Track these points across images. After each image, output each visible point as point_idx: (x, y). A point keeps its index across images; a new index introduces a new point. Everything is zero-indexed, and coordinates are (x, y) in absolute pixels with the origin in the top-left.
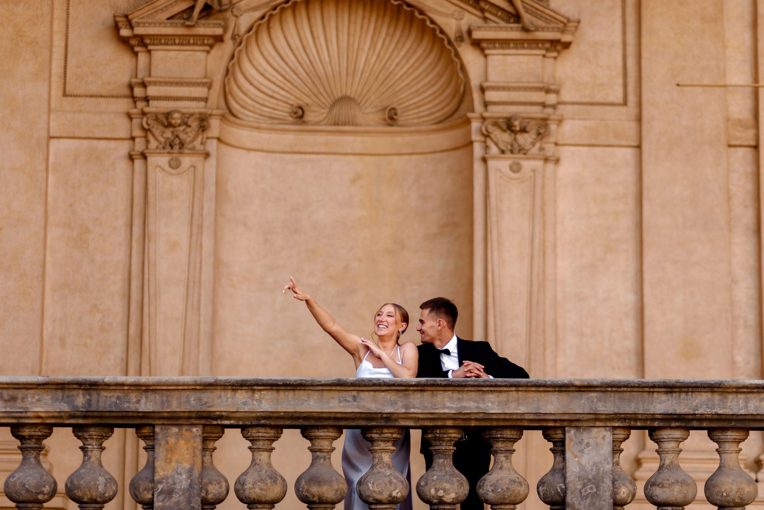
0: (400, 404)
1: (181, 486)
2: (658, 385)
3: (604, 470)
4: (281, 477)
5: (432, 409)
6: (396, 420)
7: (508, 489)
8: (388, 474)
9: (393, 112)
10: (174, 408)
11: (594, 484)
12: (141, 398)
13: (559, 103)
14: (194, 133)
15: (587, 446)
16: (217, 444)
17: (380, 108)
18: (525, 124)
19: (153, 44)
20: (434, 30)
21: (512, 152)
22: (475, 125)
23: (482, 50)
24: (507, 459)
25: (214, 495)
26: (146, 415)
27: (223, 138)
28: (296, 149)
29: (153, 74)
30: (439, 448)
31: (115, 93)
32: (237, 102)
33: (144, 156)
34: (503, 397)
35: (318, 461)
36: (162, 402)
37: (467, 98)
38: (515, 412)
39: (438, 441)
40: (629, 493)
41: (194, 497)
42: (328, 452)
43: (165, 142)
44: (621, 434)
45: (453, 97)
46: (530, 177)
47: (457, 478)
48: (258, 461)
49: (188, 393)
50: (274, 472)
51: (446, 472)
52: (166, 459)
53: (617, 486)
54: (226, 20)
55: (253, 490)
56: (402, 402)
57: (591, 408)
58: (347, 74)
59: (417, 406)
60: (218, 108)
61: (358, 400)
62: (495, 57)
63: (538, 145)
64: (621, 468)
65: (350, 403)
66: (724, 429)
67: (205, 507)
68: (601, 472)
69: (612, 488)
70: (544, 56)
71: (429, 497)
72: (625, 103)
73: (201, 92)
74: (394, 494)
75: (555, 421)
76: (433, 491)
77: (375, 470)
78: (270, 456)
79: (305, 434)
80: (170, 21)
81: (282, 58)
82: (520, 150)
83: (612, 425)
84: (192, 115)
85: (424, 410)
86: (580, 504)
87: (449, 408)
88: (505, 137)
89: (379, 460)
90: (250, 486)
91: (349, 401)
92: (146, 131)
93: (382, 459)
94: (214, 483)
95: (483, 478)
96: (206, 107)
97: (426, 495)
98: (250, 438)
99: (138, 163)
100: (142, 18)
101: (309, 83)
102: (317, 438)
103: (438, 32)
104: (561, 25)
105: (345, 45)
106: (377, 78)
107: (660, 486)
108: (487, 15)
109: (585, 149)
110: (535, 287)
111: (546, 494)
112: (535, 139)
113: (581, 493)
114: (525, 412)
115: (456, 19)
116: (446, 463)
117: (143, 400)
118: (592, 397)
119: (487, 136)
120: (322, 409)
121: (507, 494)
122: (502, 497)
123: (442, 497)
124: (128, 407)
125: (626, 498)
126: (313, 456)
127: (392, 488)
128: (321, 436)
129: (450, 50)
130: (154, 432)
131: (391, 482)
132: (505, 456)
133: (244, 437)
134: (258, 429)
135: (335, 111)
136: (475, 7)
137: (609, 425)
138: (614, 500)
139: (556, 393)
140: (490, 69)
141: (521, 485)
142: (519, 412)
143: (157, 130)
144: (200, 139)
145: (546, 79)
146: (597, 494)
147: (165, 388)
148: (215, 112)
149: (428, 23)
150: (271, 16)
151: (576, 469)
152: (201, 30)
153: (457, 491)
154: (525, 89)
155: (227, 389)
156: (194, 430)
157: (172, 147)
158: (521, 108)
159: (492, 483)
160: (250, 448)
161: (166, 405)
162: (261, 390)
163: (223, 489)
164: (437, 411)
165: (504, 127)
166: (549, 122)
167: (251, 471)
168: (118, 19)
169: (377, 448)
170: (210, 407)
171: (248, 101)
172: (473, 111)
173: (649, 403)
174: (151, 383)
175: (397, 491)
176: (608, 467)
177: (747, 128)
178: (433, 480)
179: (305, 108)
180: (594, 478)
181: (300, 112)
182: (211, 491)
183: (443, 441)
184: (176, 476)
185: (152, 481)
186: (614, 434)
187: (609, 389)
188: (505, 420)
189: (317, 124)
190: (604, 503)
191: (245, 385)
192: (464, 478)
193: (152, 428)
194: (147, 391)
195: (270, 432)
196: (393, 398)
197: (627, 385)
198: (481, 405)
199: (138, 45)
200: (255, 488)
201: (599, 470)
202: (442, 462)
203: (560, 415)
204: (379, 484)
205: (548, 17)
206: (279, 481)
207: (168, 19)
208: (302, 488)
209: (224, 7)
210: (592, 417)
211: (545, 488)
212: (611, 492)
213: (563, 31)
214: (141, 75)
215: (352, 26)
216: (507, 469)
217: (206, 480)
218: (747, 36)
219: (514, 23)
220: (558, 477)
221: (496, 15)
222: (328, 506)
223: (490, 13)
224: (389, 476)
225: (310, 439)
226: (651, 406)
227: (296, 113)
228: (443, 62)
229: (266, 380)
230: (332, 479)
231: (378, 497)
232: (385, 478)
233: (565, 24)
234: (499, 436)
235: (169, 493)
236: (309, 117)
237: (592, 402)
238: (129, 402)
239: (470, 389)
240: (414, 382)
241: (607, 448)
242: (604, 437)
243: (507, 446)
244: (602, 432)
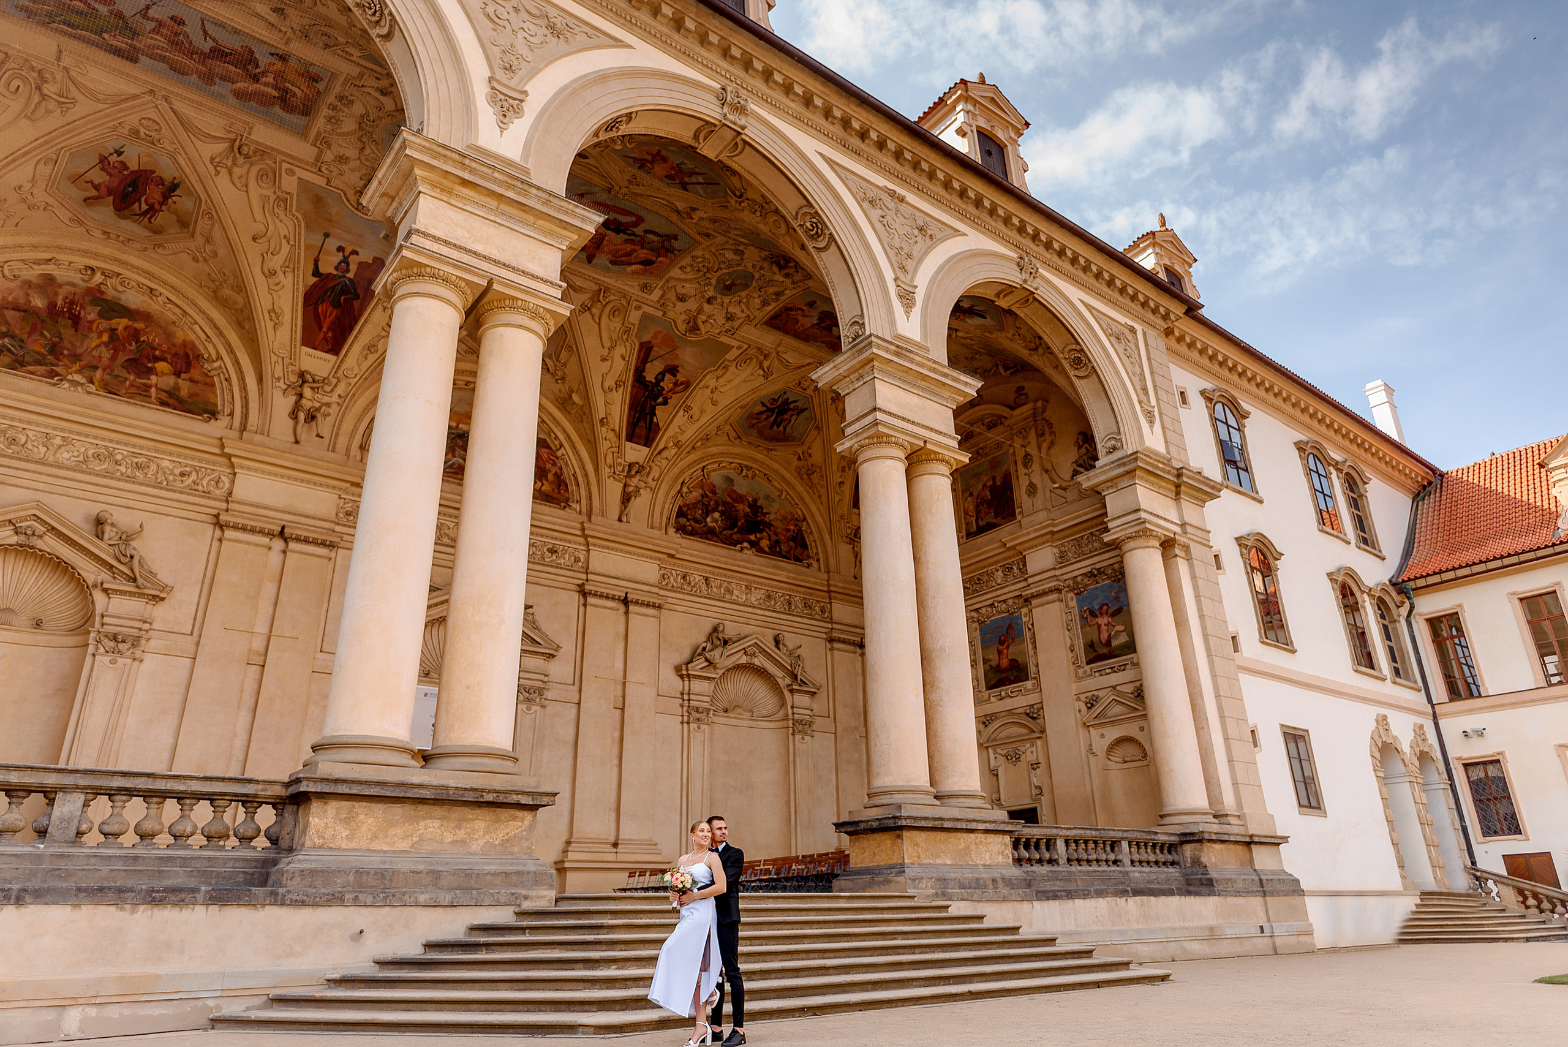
3: (75, 816)
7: (13, 823)
9: (39, 622)
11: (67, 823)
13: (150, 630)
15: (68, 802)
17: (31, 618)
18: (125, 638)
20: (79, 579)
21: (113, 653)
22: (92, 635)
23: (108, 594)
34: (22, 773)
37: (92, 619)
40: (88, 829)
44: (91, 797)
45: (83, 618)
46: (122, 668)
53: (81, 824)
57: (75, 783)
58: (13, 596)
62: (115, 600)
63: (131, 651)
64: (87, 815)
66: (152, 797)
68: (73, 817)
69: (78, 825)
70: (147, 603)
72: (191, 634)
75: (51, 788)
82: (118, 653)
86: (55, 833)
88: (112, 644)
103: (81, 581)
104: (161, 588)
105: (16, 580)
106: (33, 601)
107: (109, 825)
108: (115, 576)
109: (161, 656)
110: (109, 730)
111: (36, 827)
112: (130, 648)
113: (57, 827)
114: (34, 782)
115: (95, 575)
118: (77, 776)
119: (99, 642)
121: (11, 826)
122: (8, 828)
125: (85, 831)
129: (87, 592)
132: (16, 806)
136: (108, 571)
137: (85, 792)
138: (77, 831)
139: (55, 773)
140: (110, 606)
145: (145, 616)
146: (68, 828)
149: (76, 575)
151: (58, 814)
154: (130, 620)
158: (126, 629)
165: (111, 638)
166: (141, 639)
172: (93, 627)
173: (111, 782)
176: (79, 814)
177: (260, 655)
180: (68, 820)
186: (86, 797)
187: (88, 773)
188: (20, 786)
190: (71, 833)
197: (99, 771)
201: (72, 815)
203: (55, 785)
210: (75, 787)
211: (36, 824)
212: (77, 827)
213: (161, 592)
215: (24, 569)
216: (15, 813)
218: (271, 609)
220: (45, 819)
221: (121, 577)
223: (118, 575)
228: (81, 597)
233: (163, 588)
234: (15, 795)
237: (76, 779)
241: (80, 803)
242: (80, 798)
244: (80, 795)
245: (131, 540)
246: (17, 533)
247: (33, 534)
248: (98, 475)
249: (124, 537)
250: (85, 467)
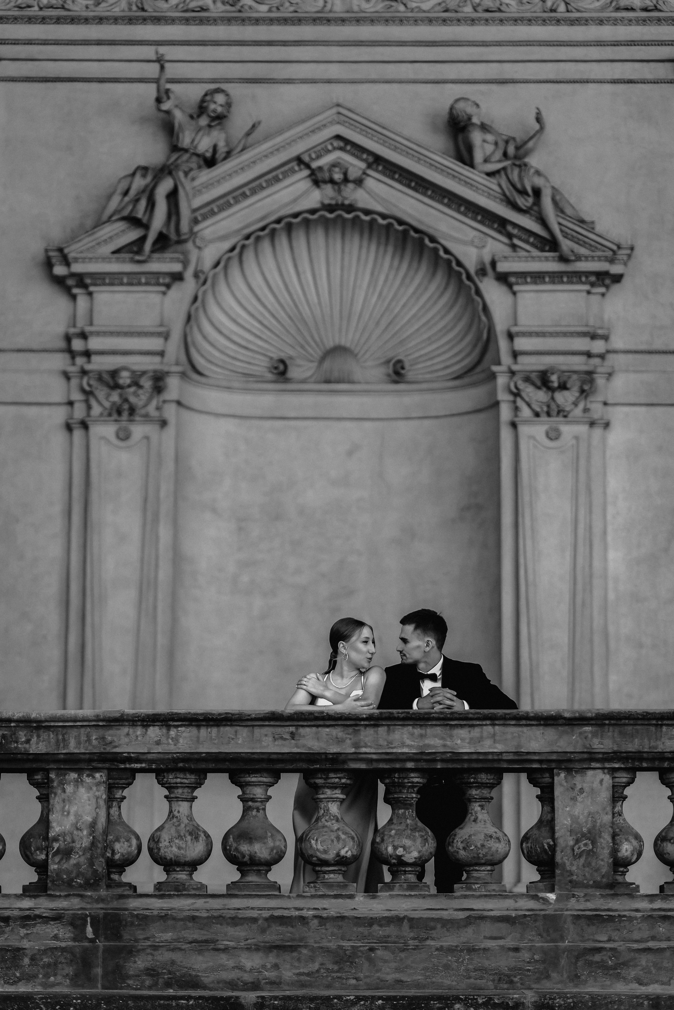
0: (348, 741)
1: (82, 844)
2: (668, 716)
3: (601, 822)
4: (205, 832)
5: (388, 748)
6: (344, 762)
7: (483, 846)
8: (336, 828)
9: (399, 366)
10: (72, 749)
11: (590, 840)
12: (32, 736)
13: (608, 352)
14: (147, 395)
15: (580, 792)
16: (126, 793)
17: (383, 360)
18: (565, 378)
19: (95, 285)
20: (449, 262)
21: (549, 414)
22: (501, 380)
23: (510, 286)
24: (482, 809)
25: (122, 855)
26: (39, 757)
27: (184, 401)
28: (277, 414)
29: (95, 322)
30: (399, 796)
31: (49, 346)
32: (202, 356)
33: (84, 425)
34: (476, 732)
35: (250, 812)
36: (58, 741)
37: (492, 346)
38: (491, 750)
39: (397, 788)
40: (633, 851)
41: (96, 858)
42: (261, 802)
43: (111, 409)
44: (623, 777)
45: (475, 346)
46: (573, 446)
47: (421, 833)
48: (176, 813)
49: (88, 729)
50: (196, 827)
51: (407, 825)
52: (63, 811)
53: (618, 841)
54: (185, 254)
55: (170, 849)
56: (350, 739)
57: (585, 746)
58: (341, 318)
59: (369, 744)
60: (177, 364)
61: (297, 737)
62: (527, 295)
63: (581, 406)
64: (624, 820)
65: (287, 742)
67: (111, 870)
68: (598, 824)
69: (611, 844)
70: (589, 292)
71: (386, 857)
73: (155, 344)
74: (343, 853)
75: (540, 761)
76: (390, 849)
77: (320, 824)
78: (191, 807)
79: (234, 780)
80: (116, 255)
81: (259, 299)
82: (559, 412)
83: (611, 766)
84: (144, 373)
85: (378, 749)
86: (572, 864)
87: (408, 746)
88: (541, 396)
89: (324, 811)
90: (167, 843)
91: (285, 739)
92: (88, 394)
93: (328, 810)
94: (122, 840)
95: (453, 832)
96: (162, 363)
97: (383, 854)
98: (166, 785)
99: (78, 434)
100: (81, 252)
101: (293, 331)
102: (248, 784)
103: (454, 264)
104: (610, 253)
105: (338, 281)
106: (378, 323)
107: (672, 841)
108: (516, 241)
109: (643, 409)
111: (531, 852)
112: (577, 398)
113: (573, 850)
114: (503, 751)
115: (477, 247)
116: (407, 814)
117: (34, 740)
118: (585, 732)
119: (517, 394)
120: (253, 748)
121: (482, 852)
122: (476, 856)
123: (401, 856)
124: (16, 748)
125: (629, 856)
126: (244, 807)
127: (340, 846)
128: (253, 782)
129: (470, 287)
130: (48, 778)
131: (338, 838)
132: (480, 806)
133: (159, 783)
134: (176, 774)
135: (327, 365)
136: (500, 232)
137: (608, 766)
138: (614, 859)
139: (541, 728)
140: (520, 310)
141: (500, 841)
142: (495, 750)
143: (101, 392)
144: (154, 403)
145: (591, 323)
146: (593, 852)
147: (61, 724)
148: (174, 369)
149: (441, 253)
150: (243, 247)
151: (567, 821)
152: (155, 266)
153: (420, 848)
154: (565, 334)
155: (137, 726)
156: (97, 775)
157: (119, 413)
158: (560, 359)
159: (464, 838)
160: (166, 797)
161: (62, 745)
162: (177, 726)
163: (133, 848)
164: (394, 751)
165: (539, 383)
166: (595, 376)
167: (167, 826)
168: (51, 254)
169: (322, 796)
170: (116, 747)
171: (217, 354)
172: (499, 363)
173: (657, 739)
174: (43, 719)
175: (346, 849)
176: (607, 818)
178: (391, 836)
179: (288, 362)
180: (589, 831)
181: (281, 367)
182: (118, 851)
183: (404, 787)
184: (75, 832)
185: (46, 838)
186: (613, 778)
187: (607, 722)
188: (477, 761)
189: (304, 381)
190: (602, 863)
191: (158, 721)
192: (430, 833)
193: (46, 773)
194: (38, 728)
195: (190, 777)
196: (340, 734)
197: (629, 717)
198: (448, 743)
199: (77, 286)
200: (172, 847)
201: (595, 822)
202: (403, 814)
203: (546, 754)
204: (324, 841)
205: (593, 243)
206: (202, 837)
207: (114, 252)
208: (230, 846)
209: (183, 237)
210: (585, 756)
211: (529, 845)
212: (610, 848)
213: (612, 261)
214: (81, 323)
216: (482, 821)
217: (112, 837)
219: (549, 251)
220: (545, 831)
221: (527, 242)
222: (261, 868)
223: (520, 239)
224: (336, 831)
225: (241, 785)
226: (659, 743)
227: (276, 368)
228: (461, 301)
229: (184, 714)
230: (267, 834)
231: (323, 856)
232: (332, 833)
233: (614, 252)
234: (472, 780)
235: (67, 853)
236: (293, 373)
237: (586, 738)
238: (17, 742)
239: (434, 723)
240: (366, 714)
241: (605, 795)
242: (601, 781)
243: (483, 793)
244: (600, 775)
245: (526, 154)
246: (317, 183)
247: (346, 180)
248: (430, 21)
249: (511, 150)
250: (402, 8)
